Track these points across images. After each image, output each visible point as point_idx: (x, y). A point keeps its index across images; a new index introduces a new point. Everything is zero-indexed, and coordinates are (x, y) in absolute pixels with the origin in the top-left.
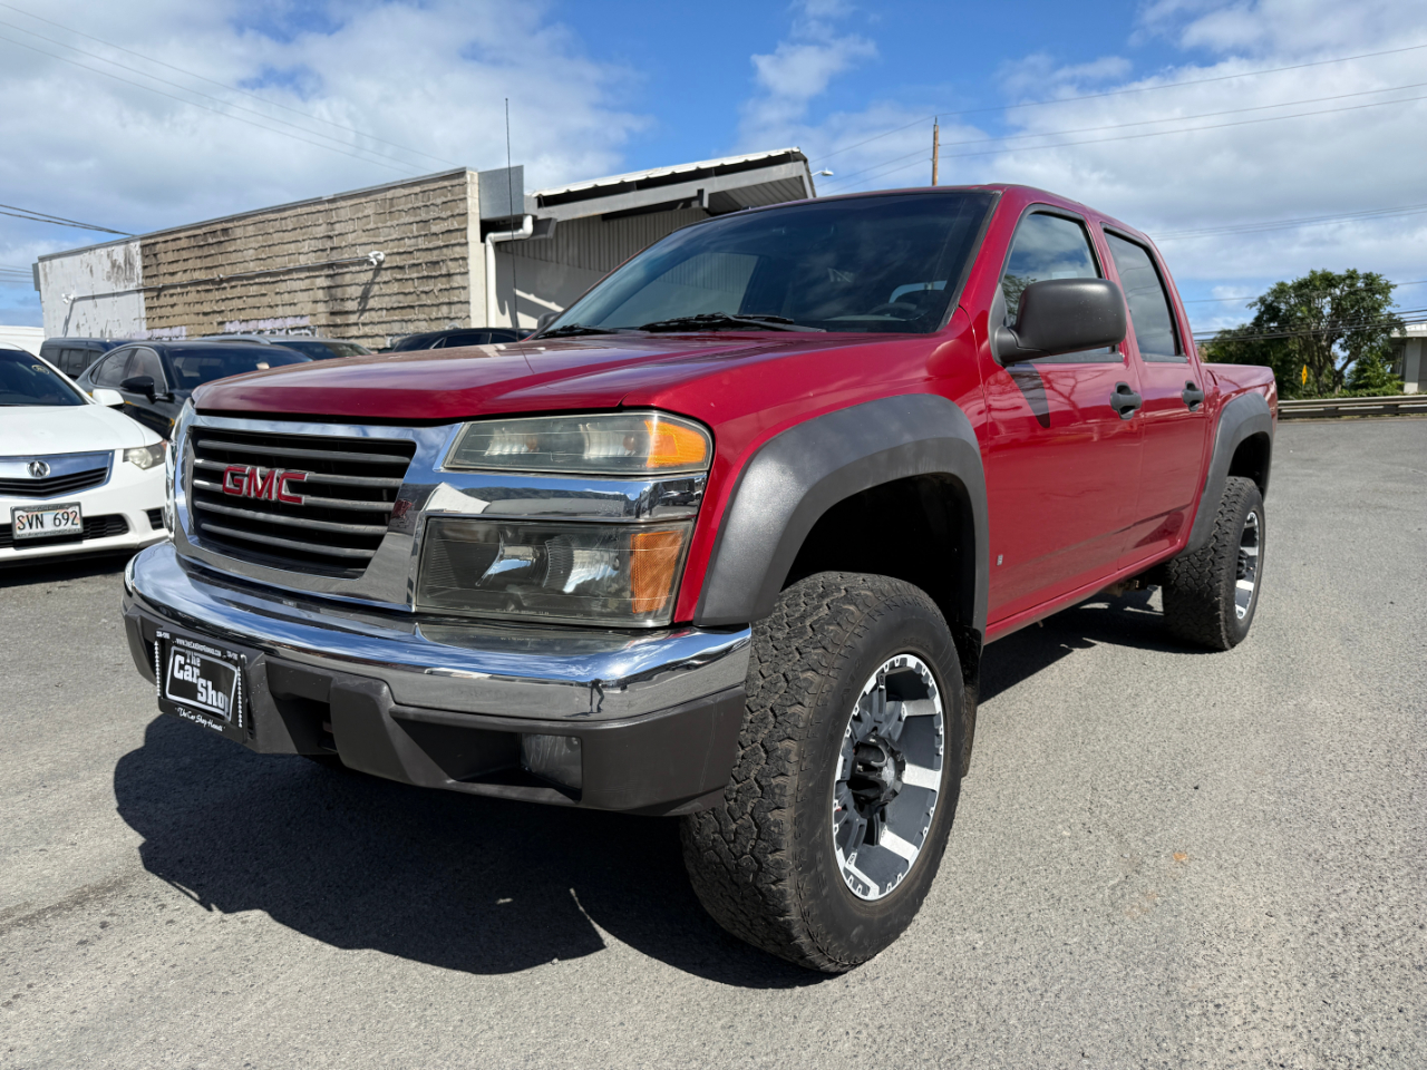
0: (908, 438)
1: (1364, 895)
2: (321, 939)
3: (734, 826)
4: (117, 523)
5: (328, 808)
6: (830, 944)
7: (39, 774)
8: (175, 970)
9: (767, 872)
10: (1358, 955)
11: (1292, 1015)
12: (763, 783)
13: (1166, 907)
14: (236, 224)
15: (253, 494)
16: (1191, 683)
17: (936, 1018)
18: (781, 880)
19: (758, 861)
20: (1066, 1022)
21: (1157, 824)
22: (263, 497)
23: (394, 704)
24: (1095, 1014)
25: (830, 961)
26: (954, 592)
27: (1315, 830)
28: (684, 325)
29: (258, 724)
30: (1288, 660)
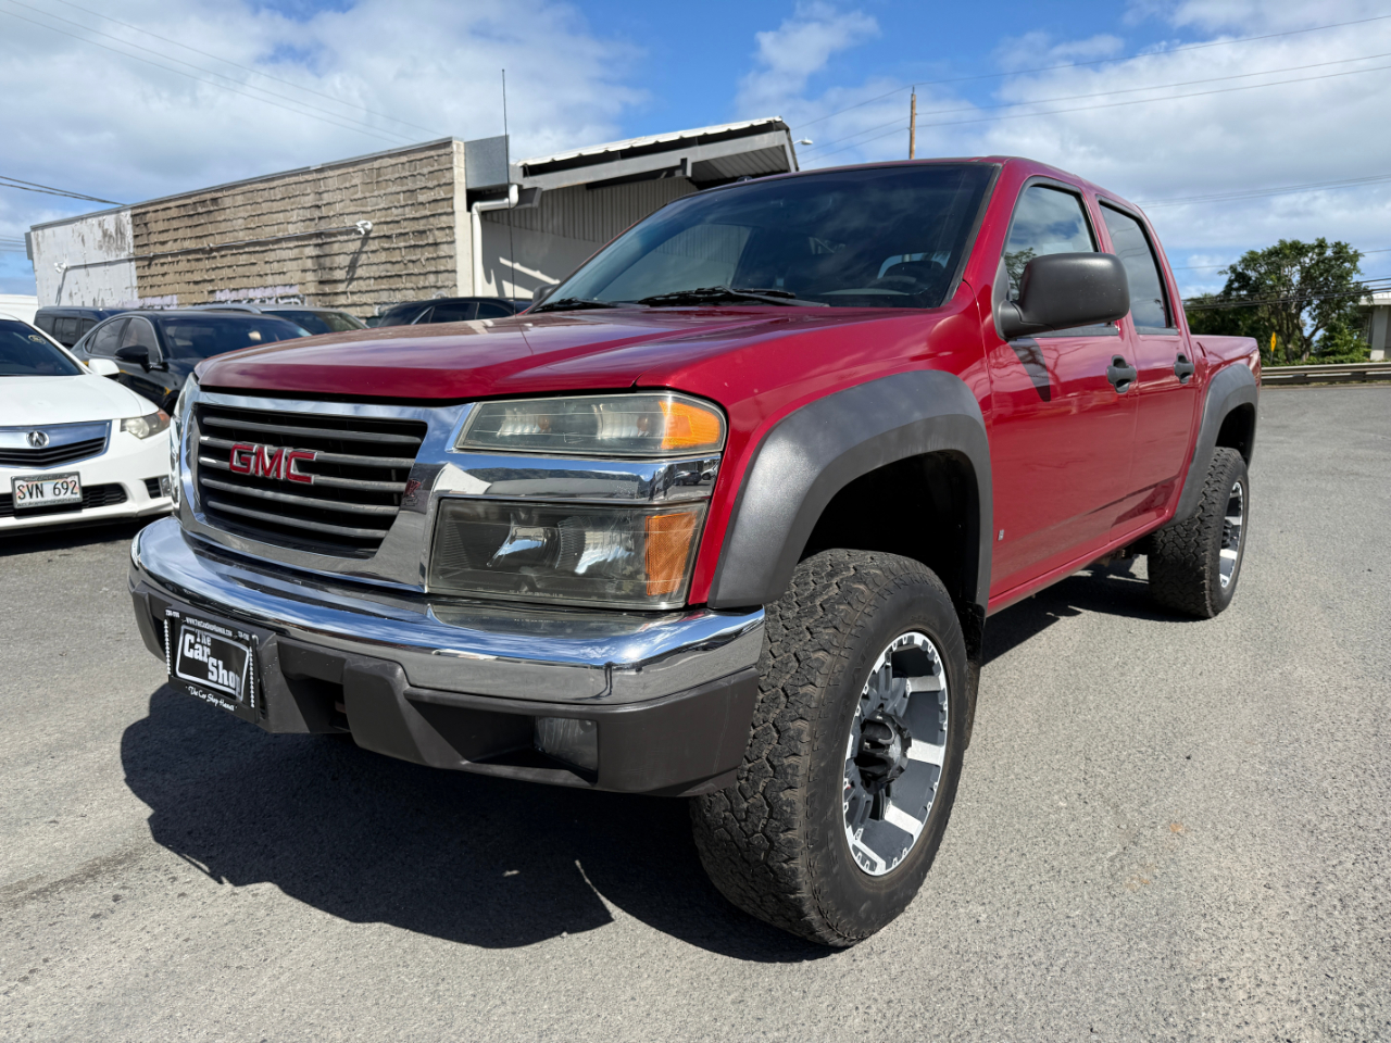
0: (917, 416)
1: (1359, 866)
2: (331, 913)
3: (745, 805)
4: (115, 492)
5: (334, 779)
6: (840, 920)
7: (46, 744)
8: (188, 944)
9: (779, 851)
10: (1357, 927)
11: (1295, 988)
12: (775, 763)
13: (1165, 879)
14: (225, 193)
15: (261, 473)
16: (1177, 651)
17: (944, 993)
18: (793, 859)
19: (769, 840)
20: (1073, 996)
21: (1151, 794)
22: (271, 476)
23: (408, 687)
24: (1102, 988)
25: (839, 936)
26: (958, 567)
27: (1307, 801)
28: (684, 299)
29: (270, 705)
30: (1271, 628)
